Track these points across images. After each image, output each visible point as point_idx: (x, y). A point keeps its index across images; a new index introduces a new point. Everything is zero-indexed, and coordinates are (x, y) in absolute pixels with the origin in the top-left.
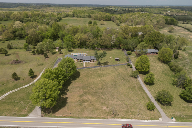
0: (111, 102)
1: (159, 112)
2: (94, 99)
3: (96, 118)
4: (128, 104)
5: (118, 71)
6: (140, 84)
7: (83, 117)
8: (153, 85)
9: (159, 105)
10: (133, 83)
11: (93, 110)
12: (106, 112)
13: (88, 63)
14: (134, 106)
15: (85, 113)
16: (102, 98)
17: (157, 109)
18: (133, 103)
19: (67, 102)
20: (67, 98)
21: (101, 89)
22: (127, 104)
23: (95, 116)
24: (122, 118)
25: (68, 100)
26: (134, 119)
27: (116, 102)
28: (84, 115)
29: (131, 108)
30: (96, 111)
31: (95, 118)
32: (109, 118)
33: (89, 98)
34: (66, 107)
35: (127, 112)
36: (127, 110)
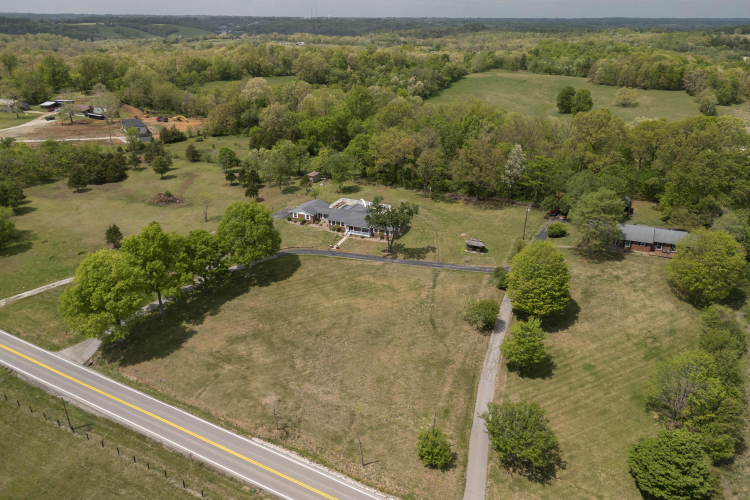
0: (308, 387)
1: (464, 485)
2: (267, 361)
3: (220, 420)
4: (363, 417)
5: (438, 289)
6: (479, 359)
7: (184, 404)
8: (539, 379)
9: (490, 459)
10: (451, 348)
11: (229, 395)
12: (264, 415)
13: (359, 238)
14: (380, 426)
15: (200, 394)
16: (293, 367)
17: (465, 471)
18: (383, 416)
19: (184, 345)
20: (192, 333)
21: (317, 336)
22: (357, 413)
23: (222, 413)
24: (303, 453)
25: (190, 342)
26: (342, 472)
27: (328, 393)
28: (192, 401)
29: (361, 433)
30: (235, 401)
31: (216, 421)
32: (259, 437)
33: (250, 354)
34: (167, 360)
35: (337, 439)
36: (341, 433)
